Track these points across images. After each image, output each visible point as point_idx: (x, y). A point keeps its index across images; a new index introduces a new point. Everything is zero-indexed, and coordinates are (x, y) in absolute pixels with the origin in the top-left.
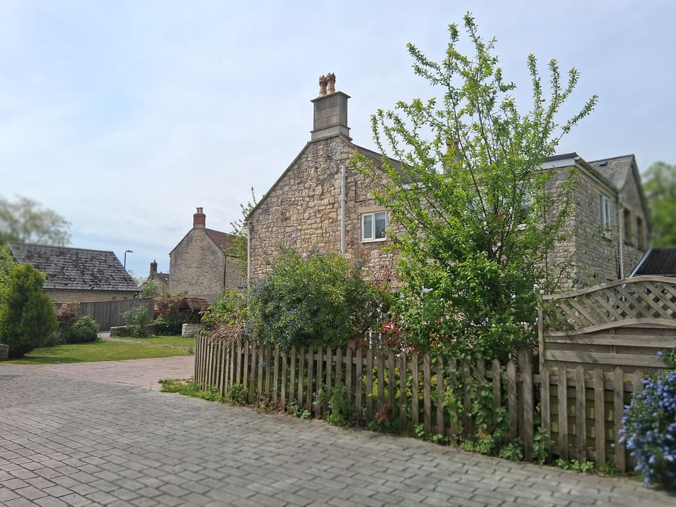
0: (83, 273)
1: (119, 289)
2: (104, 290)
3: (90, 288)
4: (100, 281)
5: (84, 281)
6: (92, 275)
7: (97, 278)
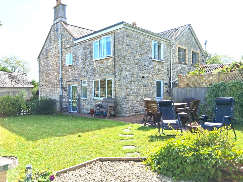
0: (12, 81)
1: (25, 87)
2: (18, 87)
3: (13, 86)
4: (18, 84)
5: (11, 84)
6: (15, 82)
7: (17, 83)
